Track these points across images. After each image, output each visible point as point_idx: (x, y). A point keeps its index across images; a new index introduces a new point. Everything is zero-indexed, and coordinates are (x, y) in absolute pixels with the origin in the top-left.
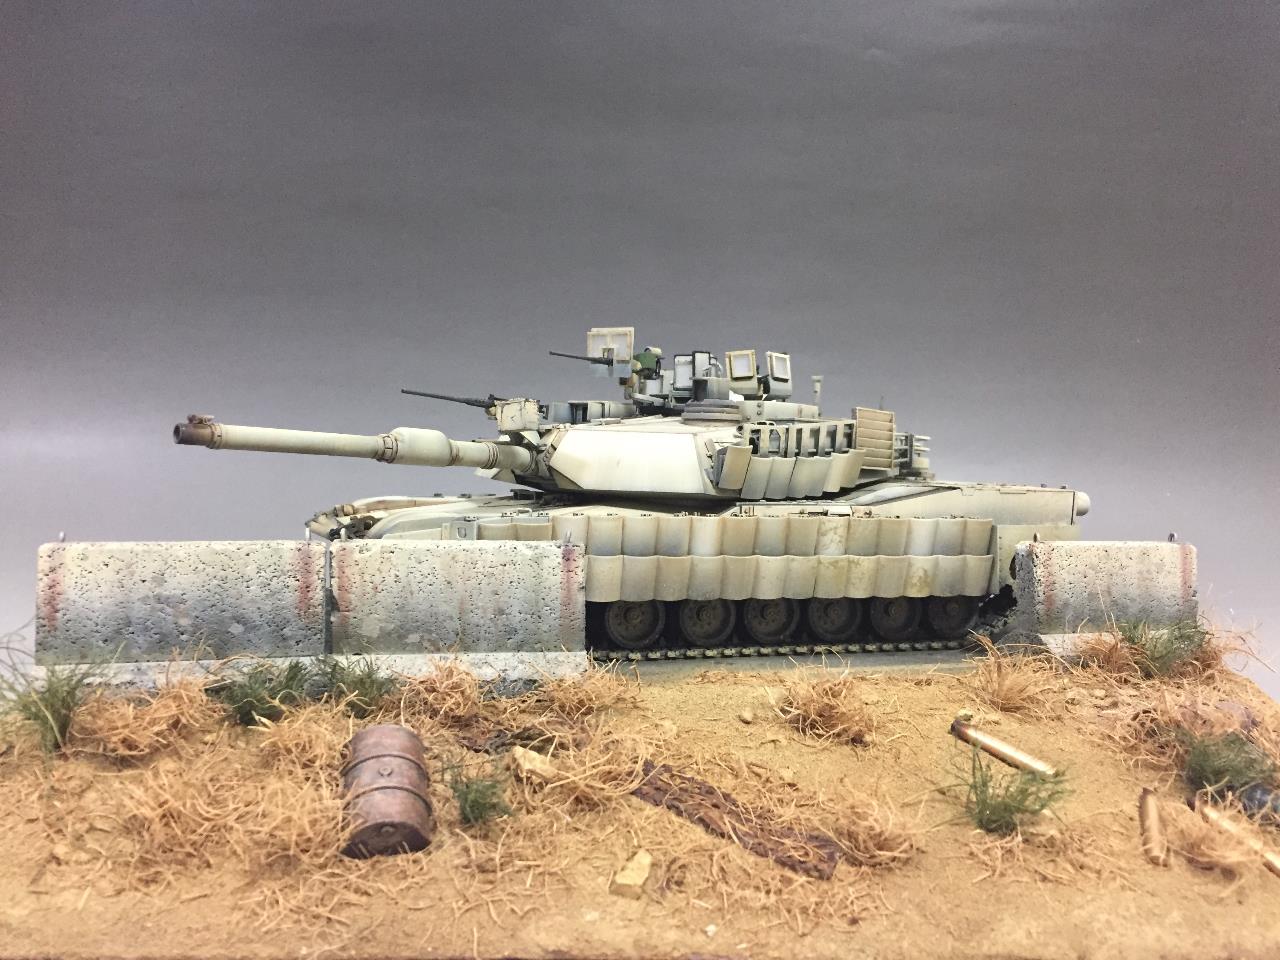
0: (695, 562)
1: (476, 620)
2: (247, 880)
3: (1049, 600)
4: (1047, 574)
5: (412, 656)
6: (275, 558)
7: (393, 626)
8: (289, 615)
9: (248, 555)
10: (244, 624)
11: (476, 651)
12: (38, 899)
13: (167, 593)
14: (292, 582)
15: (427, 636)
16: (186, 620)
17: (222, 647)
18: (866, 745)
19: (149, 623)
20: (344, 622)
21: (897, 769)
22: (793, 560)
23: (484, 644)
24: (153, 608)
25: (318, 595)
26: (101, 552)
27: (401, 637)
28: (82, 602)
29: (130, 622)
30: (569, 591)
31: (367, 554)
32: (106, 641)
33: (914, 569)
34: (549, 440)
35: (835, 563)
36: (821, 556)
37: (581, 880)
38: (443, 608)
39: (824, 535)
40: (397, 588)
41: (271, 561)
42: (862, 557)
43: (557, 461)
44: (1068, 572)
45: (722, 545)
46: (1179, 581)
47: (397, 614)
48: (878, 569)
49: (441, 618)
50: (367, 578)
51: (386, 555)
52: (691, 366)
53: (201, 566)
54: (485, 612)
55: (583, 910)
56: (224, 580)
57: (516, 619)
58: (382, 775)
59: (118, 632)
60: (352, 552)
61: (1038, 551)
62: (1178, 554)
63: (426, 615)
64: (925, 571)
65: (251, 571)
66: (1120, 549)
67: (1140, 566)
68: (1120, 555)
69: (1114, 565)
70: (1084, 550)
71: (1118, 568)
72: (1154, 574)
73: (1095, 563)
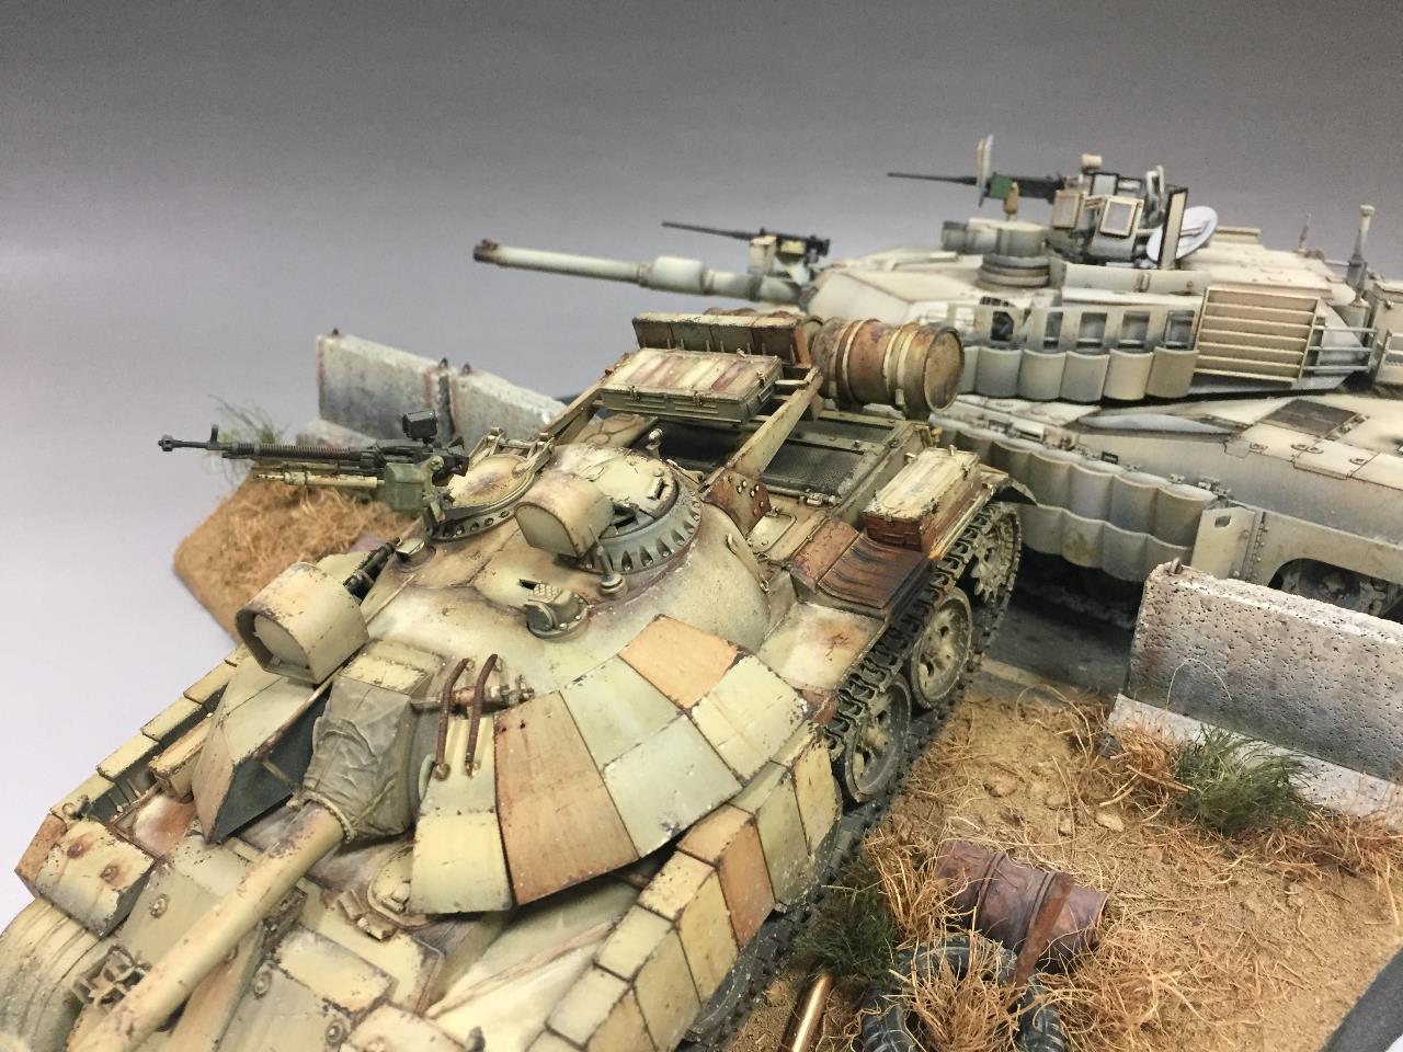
34: (817, 282)
44: (1198, 631)
66: (1315, 628)
67: (1351, 668)
68: (1312, 636)
69: (1295, 647)
70: (1237, 608)
71: (1303, 655)
72: (1383, 690)
73: (1256, 634)
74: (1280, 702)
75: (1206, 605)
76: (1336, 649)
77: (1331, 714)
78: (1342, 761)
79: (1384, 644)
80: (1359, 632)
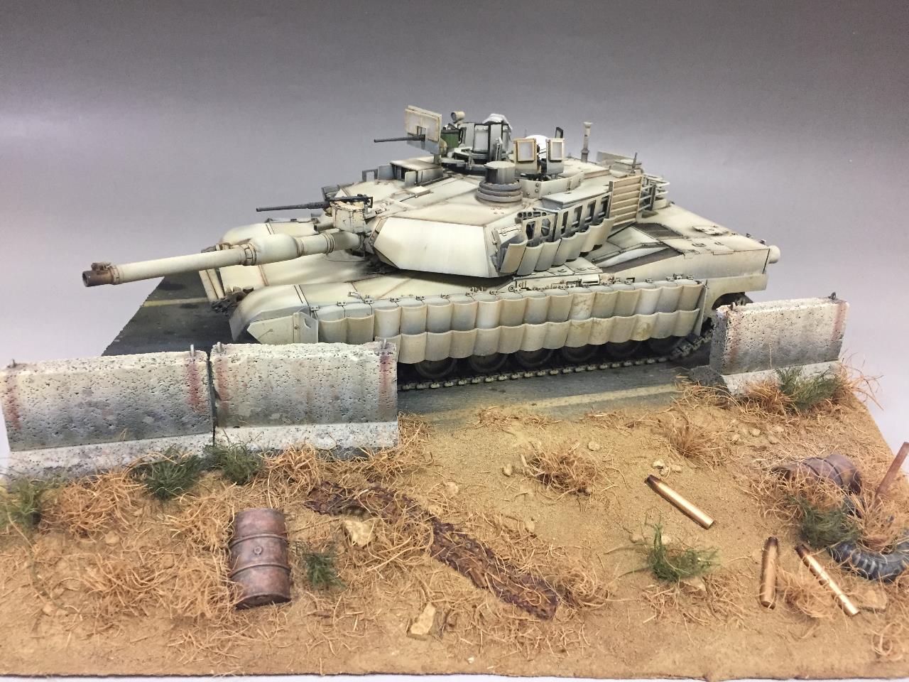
0: (480, 333)
1: (318, 404)
2: (172, 626)
3: (734, 352)
4: (736, 334)
5: (275, 428)
6: (171, 372)
7: (260, 409)
8: (185, 409)
9: (150, 371)
10: (153, 416)
11: (320, 423)
12: (38, 642)
13: (95, 400)
14: (184, 387)
15: (284, 415)
16: (111, 416)
17: (139, 431)
18: (587, 494)
19: (85, 420)
20: (225, 407)
21: (606, 517)
22: (552, 325)
23: (325, 419)
24: (87, 411)
25: (205, 393)
26: (43, 377)
27: (266, 416)
28: (35, 409)
29: (72, 421)
30: (385, 384)
31: (238, 363)
32: (57, 433)
33: (640, 323)
34: (374, 226)
35: (582, 325)
36: (573, 321)
37: (389, 626)
38: (295, 397)
39: (577, 304)
40: (260, 385)
41: (167, 375)
42: (603, 320)
43: (380, 244)
44: (752, 332)
45: (500, 316)
46: (831, 330)
47: (263, 402)
48: (614, 325)
49: (294, 404)
50: (239, 378)
51: (252, 364)
52: (487, 134)
53: (117, 381)
54: (325, 398)
55: (390, 648)
56: (135, 389)
57: (348, 402)
58: (256, 554)
59: (65, 427)
60: (226, 362)
61: (732, 319)
62: (835, 312)
63: (283, 402)
64: (648, 324)
65: (153, 381)
67: (805, 323)
68: (792, 315)
69: (786, 323)
71: (789, 325)
73: (773, 324)
74: (781, 349)
75: (754, 318)
76: (799, 318)
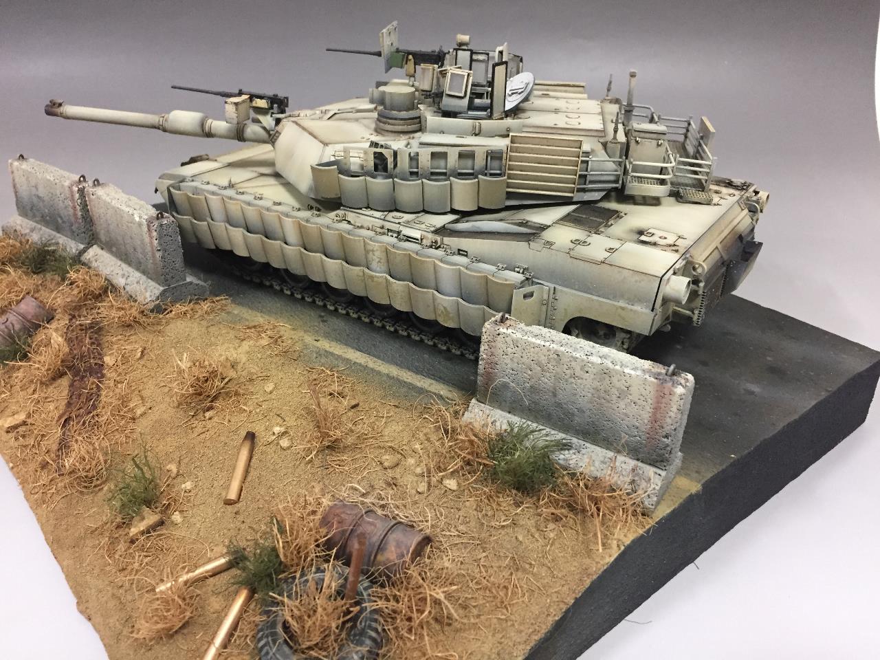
1: (128, 249)
5: (113, 259)
7: (108, 240)
8: (72, 220)
10: (61, 219)
13: (40, 195)
14: (70, 203)
15: (117, 250)
16: (46, 210)
19: (38, 207)
20: (95, 230)
24: (38, 201)
27: (110, 247)
28: (22, 190)
29: (34, 205)
30: (153, 249)
34: (279, 127)
38: (119, 238)
40: (104, 220)
45: (302, 237)
46: (646, 415)
47: (108, 234)
48: (410, 293)
49: (119, 243)
54: (130, 246)
59: (32, 208)
63: (115, 239)
65: (58, 192)
66: (575, 359)
67: (597, 384)
68: (573, 364)
69: (565, 370)
70: (532, 346)
71: (569, 375)
72: (614, 397)
73: (543, 362)
74: (559, 405)
75: (516, 344)
76: (587, 372)
77: (588, 413)
78: (595, 442)
79: (614, 369)
80: (599, 361)
